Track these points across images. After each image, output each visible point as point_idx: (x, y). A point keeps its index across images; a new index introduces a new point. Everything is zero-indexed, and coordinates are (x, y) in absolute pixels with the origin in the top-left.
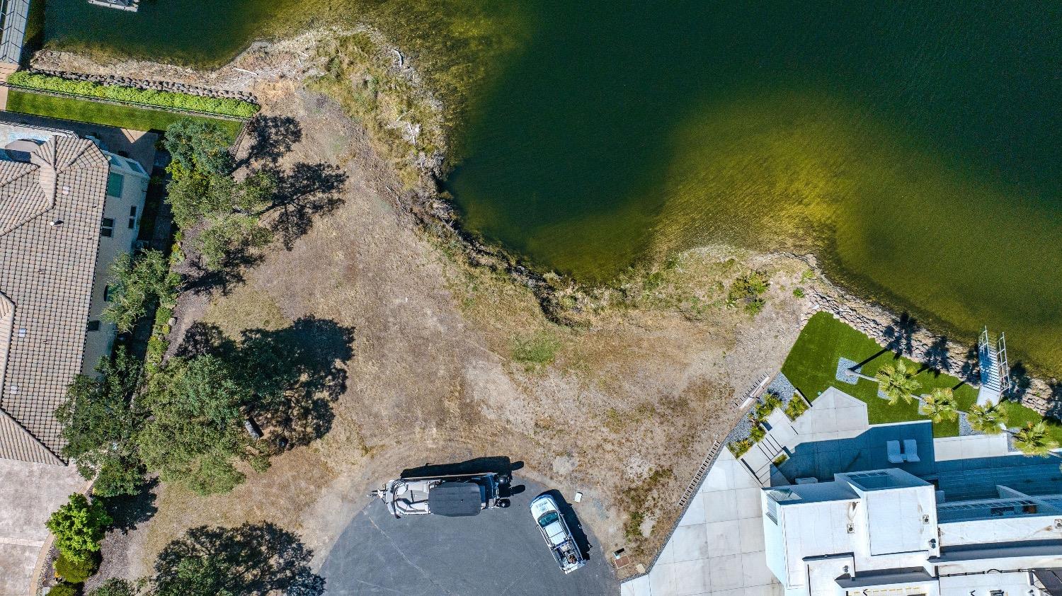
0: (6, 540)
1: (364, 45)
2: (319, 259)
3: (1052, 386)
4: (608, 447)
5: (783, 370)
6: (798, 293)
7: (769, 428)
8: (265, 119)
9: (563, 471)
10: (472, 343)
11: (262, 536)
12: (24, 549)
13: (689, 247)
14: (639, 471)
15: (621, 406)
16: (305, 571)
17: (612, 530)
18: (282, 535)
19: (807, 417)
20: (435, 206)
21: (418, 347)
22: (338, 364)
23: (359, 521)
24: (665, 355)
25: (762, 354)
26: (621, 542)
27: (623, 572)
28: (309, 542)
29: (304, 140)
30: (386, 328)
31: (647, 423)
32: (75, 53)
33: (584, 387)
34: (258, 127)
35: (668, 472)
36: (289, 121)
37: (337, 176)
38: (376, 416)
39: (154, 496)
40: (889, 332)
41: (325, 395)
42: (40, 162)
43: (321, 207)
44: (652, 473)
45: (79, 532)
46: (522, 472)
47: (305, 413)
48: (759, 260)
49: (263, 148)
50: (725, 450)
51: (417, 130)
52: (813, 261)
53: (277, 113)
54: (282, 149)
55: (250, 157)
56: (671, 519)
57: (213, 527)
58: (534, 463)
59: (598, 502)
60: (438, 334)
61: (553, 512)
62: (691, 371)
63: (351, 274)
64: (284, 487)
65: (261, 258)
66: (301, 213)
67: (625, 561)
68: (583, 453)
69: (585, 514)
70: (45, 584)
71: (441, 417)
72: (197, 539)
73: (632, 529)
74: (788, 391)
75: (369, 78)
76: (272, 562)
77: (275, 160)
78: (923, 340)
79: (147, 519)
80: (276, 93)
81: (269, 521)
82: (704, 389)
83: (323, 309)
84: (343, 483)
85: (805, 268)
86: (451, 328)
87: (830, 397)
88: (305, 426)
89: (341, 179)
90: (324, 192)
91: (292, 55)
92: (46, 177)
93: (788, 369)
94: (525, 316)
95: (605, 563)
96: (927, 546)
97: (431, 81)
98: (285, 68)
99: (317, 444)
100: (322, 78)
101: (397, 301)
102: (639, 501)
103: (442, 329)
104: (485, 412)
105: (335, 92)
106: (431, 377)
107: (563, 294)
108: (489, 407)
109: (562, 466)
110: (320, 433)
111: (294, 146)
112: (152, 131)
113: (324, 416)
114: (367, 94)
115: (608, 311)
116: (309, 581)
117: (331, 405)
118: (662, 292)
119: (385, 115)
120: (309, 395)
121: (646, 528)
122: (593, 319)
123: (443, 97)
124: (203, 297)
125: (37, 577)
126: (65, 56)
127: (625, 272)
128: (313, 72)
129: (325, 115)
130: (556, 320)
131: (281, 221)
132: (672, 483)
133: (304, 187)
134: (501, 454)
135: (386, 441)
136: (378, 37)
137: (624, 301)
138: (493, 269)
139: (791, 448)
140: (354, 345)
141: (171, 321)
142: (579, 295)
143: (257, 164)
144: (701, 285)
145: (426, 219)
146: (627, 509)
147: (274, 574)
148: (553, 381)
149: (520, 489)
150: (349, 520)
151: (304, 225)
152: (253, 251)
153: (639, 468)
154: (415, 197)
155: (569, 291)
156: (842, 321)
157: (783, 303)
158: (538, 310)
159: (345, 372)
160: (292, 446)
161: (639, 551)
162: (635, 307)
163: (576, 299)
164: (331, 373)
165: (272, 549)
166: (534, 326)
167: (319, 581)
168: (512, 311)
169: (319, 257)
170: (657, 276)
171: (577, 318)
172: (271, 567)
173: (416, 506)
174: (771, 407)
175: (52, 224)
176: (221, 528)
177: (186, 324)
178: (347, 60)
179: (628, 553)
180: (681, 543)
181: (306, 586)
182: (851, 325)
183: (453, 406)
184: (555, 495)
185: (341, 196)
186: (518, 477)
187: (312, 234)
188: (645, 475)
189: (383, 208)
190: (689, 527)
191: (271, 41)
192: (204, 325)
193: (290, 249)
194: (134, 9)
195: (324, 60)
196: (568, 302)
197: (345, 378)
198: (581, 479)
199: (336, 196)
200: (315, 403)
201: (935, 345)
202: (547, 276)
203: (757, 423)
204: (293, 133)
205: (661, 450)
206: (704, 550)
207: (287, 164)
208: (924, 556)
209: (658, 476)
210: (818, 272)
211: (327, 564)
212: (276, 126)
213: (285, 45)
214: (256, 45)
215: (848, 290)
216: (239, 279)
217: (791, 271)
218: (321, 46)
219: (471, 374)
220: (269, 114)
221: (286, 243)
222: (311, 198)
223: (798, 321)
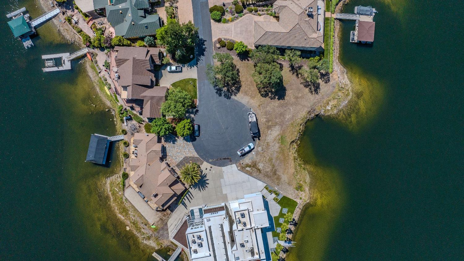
0: (233, 30)
1: (348, 95)
2: (299, 90)
3: (284, 259)
4: (265, 159)
5: (284, 196)
6: (301, 198)
7: (271, 194)
8: (329, 75)
9: (259, 149)
10: (284, 126)
11: (238, 85)
12: (232, 34)
13: (308, 173)
14: (260, 166)
15: (274, 161)
16: (231, 95)
17: (247, 161)
18: (239, 89)
19: (274, 202)
20: (313, 114)
21: (282, 115)
22: (277, 97)
23: (243, 106)
24: (285, 169)
25: (287, 191)
26: (244, 163)
27: (238, 164)
28: (238, 95)
29: (325, 84)
30: (285, 107)
31: (271, 167)
32: (339, 29)
33: (277, 152)
34: (327, 74)
35: (260, 172)
36: (329, 80)
37: (318, 93)
38: (267, 107)
39: (245, 60)
40: (294, 220)
41: (270, 95)
42: (318, 33)
43: (310, 90)
44: (260, 169)
45: (241, 49)
46: (258, 140)
47: (265, 91)
48: (307, 189)
49: (323, 75)
50: (266, 185)
51: (329, 109)
52: (308, 201)
53: (330, 78)
54: (323, 80)
55: (320, 73)
56: (250, 174)
57: (240, 74)
58: (260, 143)
59: (253, 158)
60: (285, 118)
61: (251, 148)
62: (283, 175)
63: (297, 98)
64: (250, 89)
65: (298, 78)
66: (309, 85)
67: (240, 164)
68: (263, 153)
69: (250, 155)
70: (224, 39)
71: (268, 121)
72: (237, 71)
73: (248, 166)
74: (279, 198)
75: (340, 97)
76: (233, 88)
77: (320, 78)
78: (293, 228)
79: (240, 59)
80: (335, 77)
81: (242, 86)
82: (279, 178)
83: (288, 93)
84: (252, 101)
85: (306, 200)
86: (287, 121)
87: (279, 207)
88: (263, 92)
89: (317, 93)
90: (314, 90)
91: (344, 79)
92: (314, 35)
93: (284, 198)
94: (290, 137)
95: (239, 160)
96: (257, 226)
97: (341, 111)
98: (341, 78)
99: (259, 95)
100: (339, 86)
101: (291, 109)
102: (253, 166)
103: (286, 119)
104: (270, 131)
105: (336, 90)
106: (276, 118)
107: (295, 145)
108: (271, 131)
109: (260, 149)
110: (262, 95)
111: (324, 82)
112: (324, 50)
113: (266, 95)
114: (337, 97)
115: (293, 156)
116: (229, 96)
117: (268, 97)
118: (298, 168)
119: (332, 101)
120: (270, 92)
121: (248, 169)
122: (291, 153)
123: (337, 114)
124: (289, 66)
125: (225, 37)
126: (338, 27)
127: (301, 159)
128: (340, 84)
129: (331, 88)
130: (290, 144)
131: (307, 81)
132: (258, 173)
133: (315, 85)
134: (261, 135)
135: (262, 110)
136: (349, 98)
137: (295, 159)
138: (300, 129)
139: (267, 200)
140: (281, 100)
141: (283, 60)
142: (295, 149)
143: (319, 74)
144: (300, 176)
145: (310, 113)
146: (252, 164)
147: (231, 88)
148: (277, 145)
149: (254, 140)
150: (244, 104)
151: (306, 86)
152: (300, 76)
153: (261, 166)
154: (314, 110)
155: (296, 147)
156: (296, 208)
157: (298, 195)
158: (292, 140)
159: (275, 99)
160: (258, 89)
161: (243, 168)
162: (294, 162)
163: (294, 148)
164: (275, 96)
165: (236, 87)
166: (289, 140)
167: (230, 98)
168: (292, 134)
169: (300, 90)
170: (301, 166)
171: (291, 149)
172: (232, 87)
173: (250, 118)
174: (276, 194)
175: (305, 38)
176: (240, 75)
177: (283, 63)
178: (344, 92)
179: (242, 165)
180: (245, 176)
181: (228, 95)
182: (295, 211)
183: (270, 124)
184: (254, 148)
185: (313, 94)
186: (257, 139)
187: (305, 88)
188: (259, 167)
189: (312, 104)
190: (249, 178)
191: (347, 73)
192: (283, 67)
193: (301, 84)
194: (351, 41)
195: (343, 86)
196: (294, 147)
197: (274, 99)
198: (257, 153)
199: (313, 93)
200: (268, 93)
201: (292, 231)
202: (299, 141)
203: (272, 191)
204: (326, 82)
205: (265, 170)
206: (244, 182)
207: (320, 81)
208: (254, 225)
209: (259, 170)
210: (305, 203)
211: (234, 100)
212: (328, 78)
213: (346, 76)
214: (345, 70)
215: (302, 210)
216: (293, 73)
217: (305, 196)
218: (347, 85)
219: (277, 127)
220: (330, 76)
221: (302, 83)
222: (312, 87)
223: (295, 198)
